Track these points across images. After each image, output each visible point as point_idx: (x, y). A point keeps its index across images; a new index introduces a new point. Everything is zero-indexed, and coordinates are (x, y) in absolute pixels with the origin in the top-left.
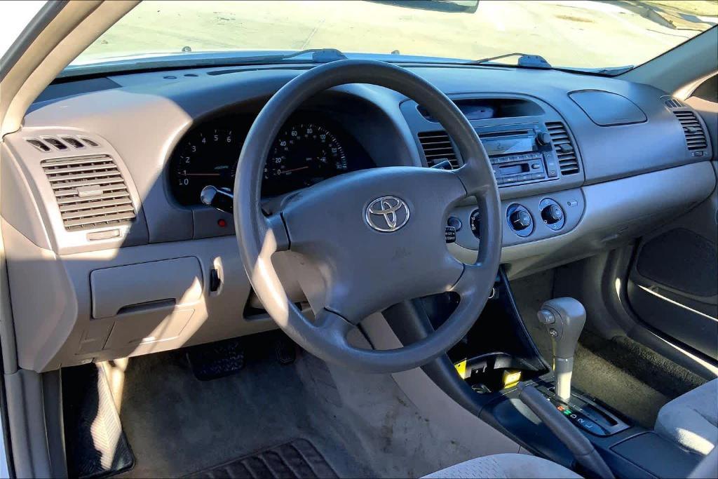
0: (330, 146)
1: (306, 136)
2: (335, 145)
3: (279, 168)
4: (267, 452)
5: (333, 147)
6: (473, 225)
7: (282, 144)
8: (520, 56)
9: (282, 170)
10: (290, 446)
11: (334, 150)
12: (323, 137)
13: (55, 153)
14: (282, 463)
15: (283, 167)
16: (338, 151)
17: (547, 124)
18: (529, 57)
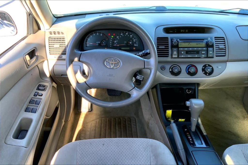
0: (133, 39)
1: (126, 35)
2: (135, 39)
3: (115, 44)
4: (123, 118)
5: (134, 39)
6: (171, 69)
7: (117, 37)
8: (239, 9)
9: (116, 45)
10: (130, 118)
11: (134, 40)
12: (131, 36)
13: (53, 35)
14: (125, 122)
15: (116, 44)
16: (136, 41)
17: (215, 38)
18: (243, 10)
